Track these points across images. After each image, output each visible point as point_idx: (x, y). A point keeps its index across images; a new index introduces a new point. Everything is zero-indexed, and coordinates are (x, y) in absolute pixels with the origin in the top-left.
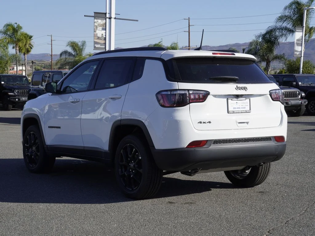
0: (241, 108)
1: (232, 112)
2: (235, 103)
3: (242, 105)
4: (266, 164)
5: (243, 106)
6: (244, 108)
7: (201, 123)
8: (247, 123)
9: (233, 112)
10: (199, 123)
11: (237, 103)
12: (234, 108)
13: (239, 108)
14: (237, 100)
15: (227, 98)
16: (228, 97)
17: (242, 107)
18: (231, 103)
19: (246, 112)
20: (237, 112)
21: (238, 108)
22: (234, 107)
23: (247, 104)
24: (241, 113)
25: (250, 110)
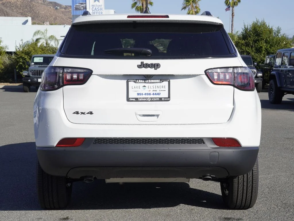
0: (152, 93)
1: (134, 100)
2: (141, 87)
3: (154, 89)
4: (245, 175)
5: (156, 91)
6: (158, 94)
7: (77, 113)
8: (158, 116)
9: (137, 100)
10: (74, 113)
11: (145, 86)
12: (138, 94)
13: (147, 94)
14: (145, 83)
15: (128, 80)
16: (128, 78)
17: (155, 92)
18: (133, 87)
19: (161, 100)
20: (144, 99)
21: (145, 94)
23: (163, 89)
24: (150, 101)
25: (169, 97)
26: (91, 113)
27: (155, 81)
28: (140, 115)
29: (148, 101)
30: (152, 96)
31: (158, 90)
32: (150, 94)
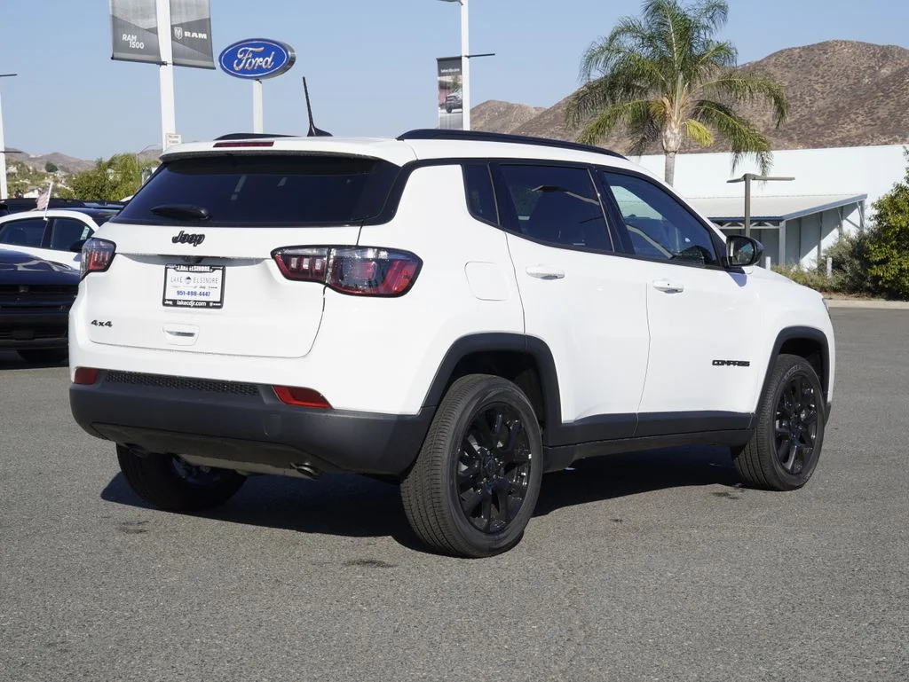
0: (198, 292)
1: (171, 303)
2: (183, 280)
3: (202, 284)
5: (204, 287)
6: (207, 294)
9: (175, 303)
11: (189, 278)
12: (179, 293)
13: (192, 292)
14: (189, 271)
15: (165, 265)
16: (170, 261)
17: (202, 290)
18: (173, 280)
19: (208, 305)
20: (185, 303)
21: (188, 293)
22: (180, 290)
23: (214, 285)
24: (194, 307)
25: (221, 302)
26: (109, 324)
27: (203, 268)
28: (171, 333)
29: (189, 306)
30: (198, 298)
31: (207, 285)
32: (195, 293)
